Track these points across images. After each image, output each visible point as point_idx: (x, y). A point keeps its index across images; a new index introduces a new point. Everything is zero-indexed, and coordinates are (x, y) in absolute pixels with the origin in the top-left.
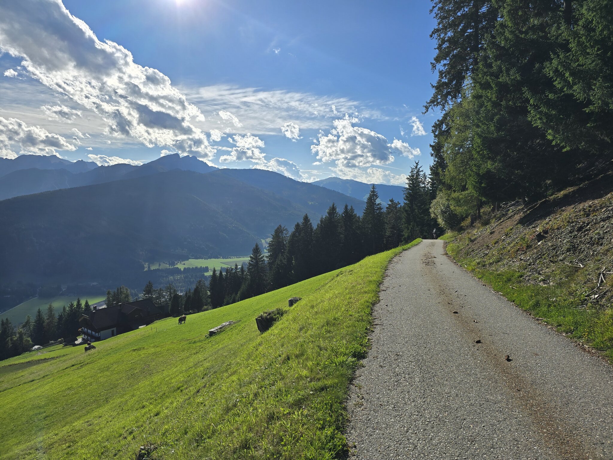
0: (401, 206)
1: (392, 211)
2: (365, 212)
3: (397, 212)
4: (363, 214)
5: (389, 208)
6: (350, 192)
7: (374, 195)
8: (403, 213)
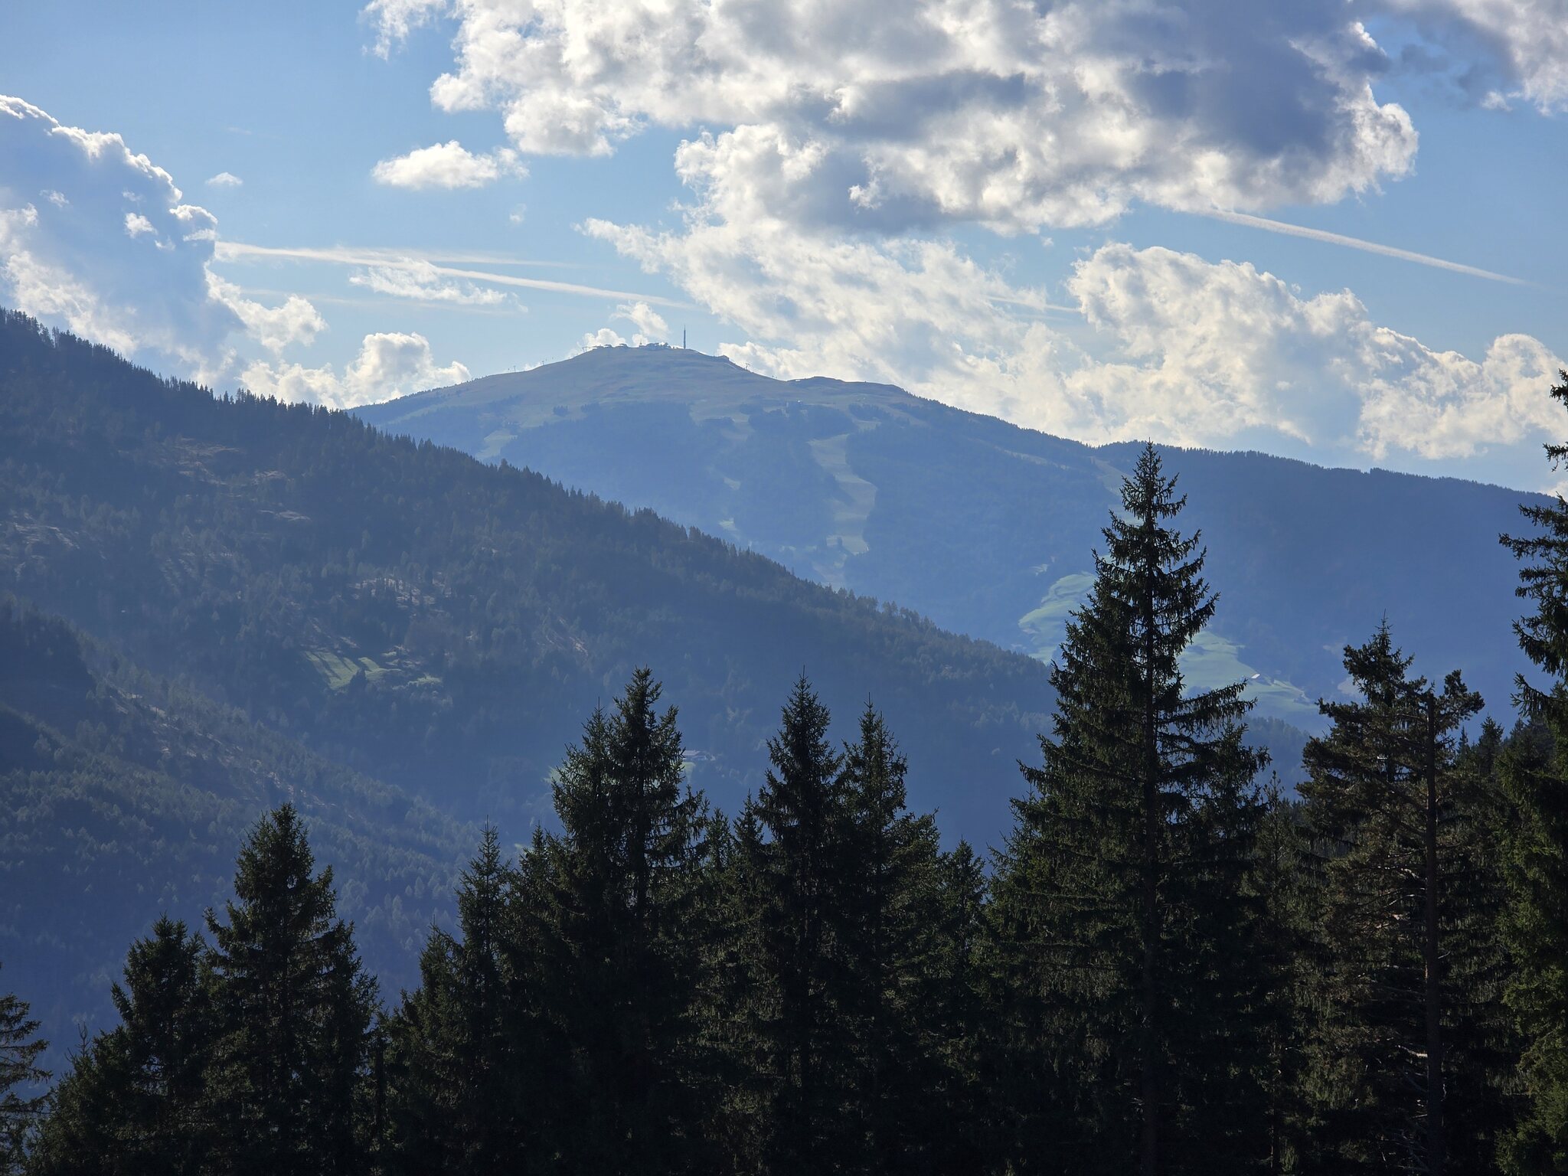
0: (1491, 732)
1: (1373, 798)
2: (1036, 795)
3: (1437, 814)
4: (1014, 823)
5: (1342, 762)
6: (858, 545)
7: (1150, 585)
8: (1513, 818)
